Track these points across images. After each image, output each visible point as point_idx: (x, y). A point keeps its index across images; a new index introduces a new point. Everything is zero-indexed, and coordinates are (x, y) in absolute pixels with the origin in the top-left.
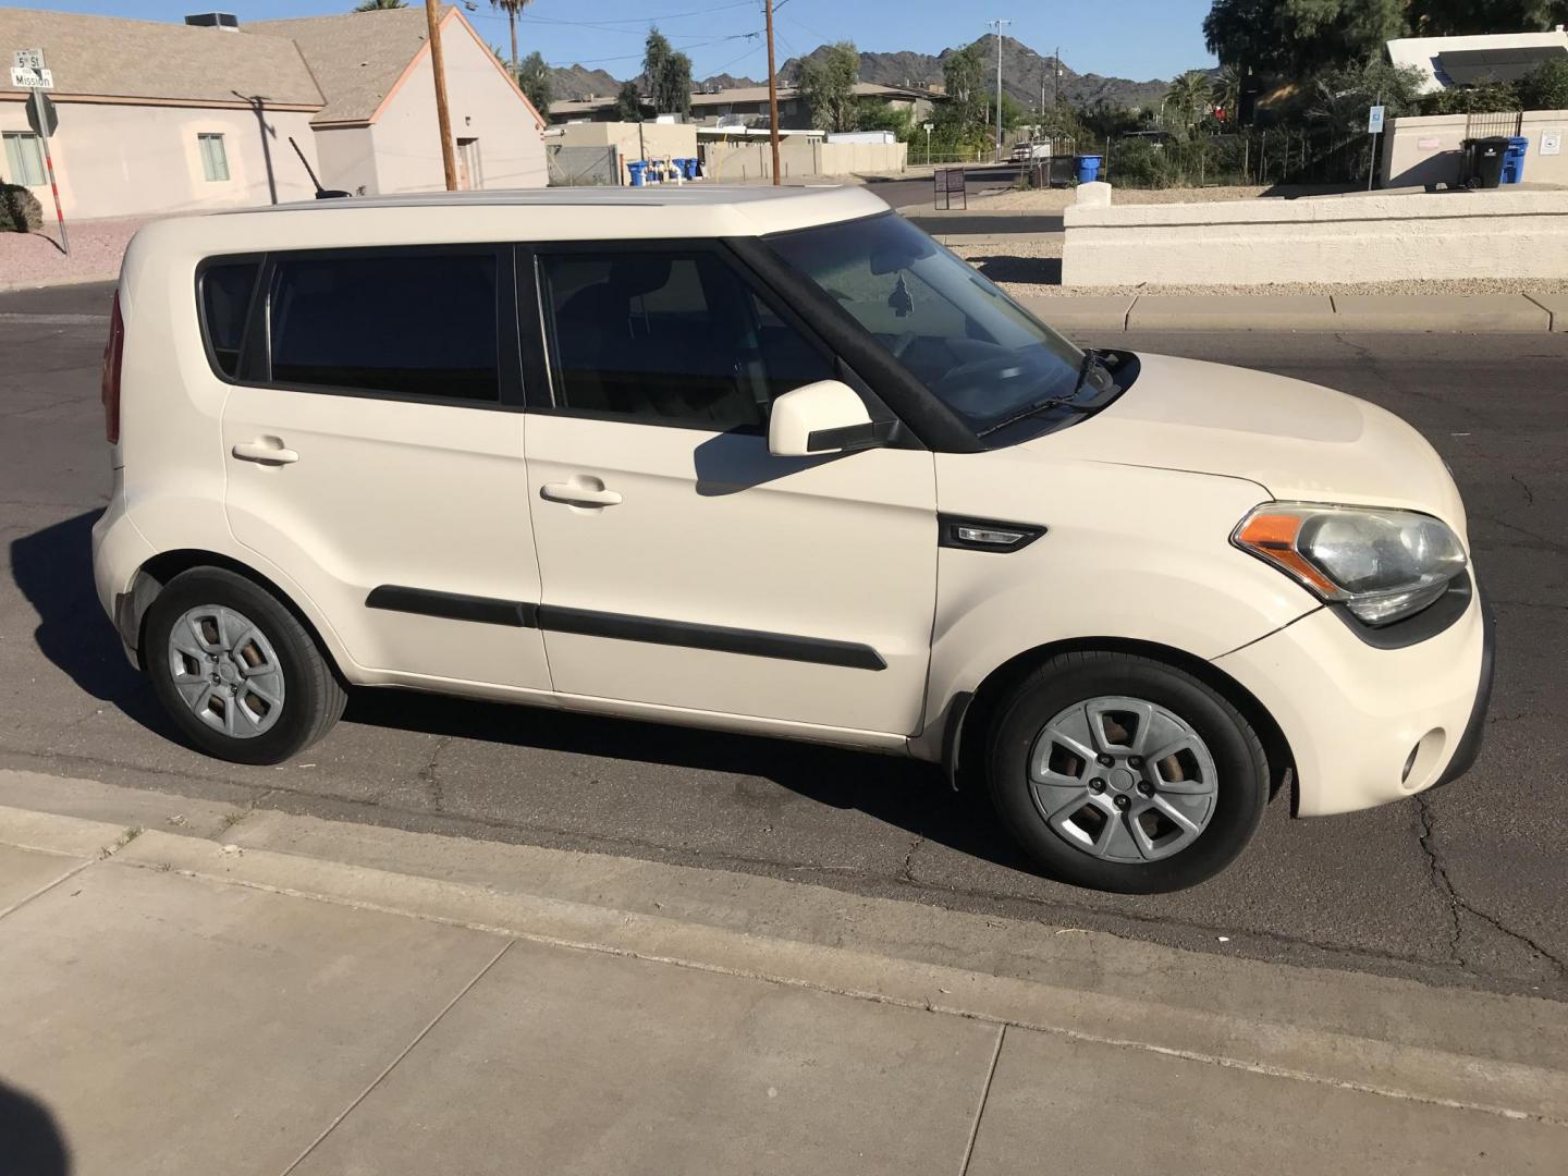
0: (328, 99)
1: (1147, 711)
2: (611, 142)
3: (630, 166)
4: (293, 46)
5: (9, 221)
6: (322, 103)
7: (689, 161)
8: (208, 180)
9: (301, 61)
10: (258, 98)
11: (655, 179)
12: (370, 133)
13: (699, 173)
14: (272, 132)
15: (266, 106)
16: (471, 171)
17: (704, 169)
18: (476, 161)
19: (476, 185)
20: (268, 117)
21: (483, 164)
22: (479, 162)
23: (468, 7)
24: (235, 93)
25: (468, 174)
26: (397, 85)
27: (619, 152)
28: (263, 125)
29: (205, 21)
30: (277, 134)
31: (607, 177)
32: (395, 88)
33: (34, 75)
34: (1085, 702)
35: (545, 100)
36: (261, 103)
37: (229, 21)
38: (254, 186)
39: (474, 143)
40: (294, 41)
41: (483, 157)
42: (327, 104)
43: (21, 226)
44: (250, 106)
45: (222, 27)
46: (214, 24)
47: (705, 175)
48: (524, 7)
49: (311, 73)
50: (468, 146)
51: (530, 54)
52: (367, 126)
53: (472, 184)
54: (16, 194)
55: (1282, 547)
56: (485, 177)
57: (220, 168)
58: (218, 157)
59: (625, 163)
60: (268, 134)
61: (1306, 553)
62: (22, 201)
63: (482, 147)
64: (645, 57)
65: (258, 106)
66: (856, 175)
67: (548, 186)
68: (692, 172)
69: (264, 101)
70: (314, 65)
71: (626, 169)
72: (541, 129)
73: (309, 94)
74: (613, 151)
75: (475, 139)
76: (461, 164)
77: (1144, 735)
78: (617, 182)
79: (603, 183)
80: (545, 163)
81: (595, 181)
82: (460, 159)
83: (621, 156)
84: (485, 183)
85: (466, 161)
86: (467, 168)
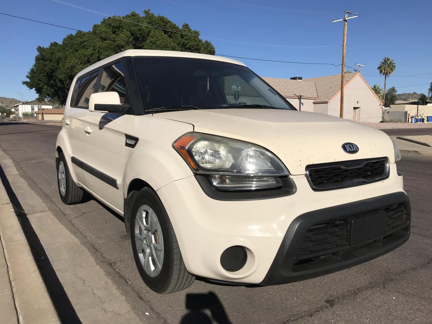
0: (319, 96)
1: (150, 211)
2: (406, 110)
4: (314, 84)
6: (317, 97)
9: (315, 87)
10: (300, 96)
11: (420, 122)
12: (328, 105)
14: (302, 104)
15: (302, 98)
16: (357, 117)
18: (359, 114)
19: (358, 120)
20: (302, 101)
21: (361, 115)
22: (360, 114)
23: (355, 71)
24: (295, 95)
25: (356, 117)
26: (338, 93)
27: (408, 113)
28: (300, 102)
29: (295, 78)
30: (304, 105)
31: (403, 120)
32: (337, 94)
33: (236, 87)
34: (142, 205)
35: (394, 100)
36: (301, 97)
37: (300, 78)
39: (359, 109)
40: (315, 83)
41: (361, 113)
42: (318, 97)
44: (298, 98)
45: (298, 80)
46: (296, 79)
48: (390, 74)
49: (317, 90)
50: (357, 109)
51: (391, 87)
52: (327, 103)
53: (357, 120)
55: (184, 148)
56: (360, 118)
59: (410, 116)
60: (301, 104)
61: (190, 152)
63: (361, 110)
64: (430, 87)
65: (300, 98)
67: (381, 122)
69: (302, 96)
70: (318, 88)
71: (410, 118)
72: (381, 106)
73: (315, 95)
74: (406, 113)
75: (359, 108)
76: (354, 114)
77: (150, 220)
78: (406, 122)
79: (401, 122)
80: (381, 115)
81: (398, 121)
82: (354, 113)
83: (409, 114)
84: (360, 120)
85: (356, 113)
86: (356, 115)
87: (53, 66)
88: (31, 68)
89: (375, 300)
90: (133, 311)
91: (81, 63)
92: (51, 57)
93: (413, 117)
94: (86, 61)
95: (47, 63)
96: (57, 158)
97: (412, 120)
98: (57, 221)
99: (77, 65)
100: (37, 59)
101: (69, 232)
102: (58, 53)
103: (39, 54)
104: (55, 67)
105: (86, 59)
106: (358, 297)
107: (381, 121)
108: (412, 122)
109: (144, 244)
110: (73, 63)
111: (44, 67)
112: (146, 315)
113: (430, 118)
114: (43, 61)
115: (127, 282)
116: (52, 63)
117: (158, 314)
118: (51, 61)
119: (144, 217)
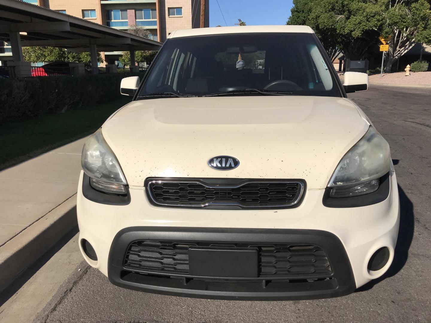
87: (305, 17)
88: (287, 21)
91: (326, 12)
92: (304, 8)
94: (330, 8)
95: (300, 15)
99: (322, 15)
100: (293, 11)
102: (311, 3)
103: (294, 6)
104: (306, 18)
105: (330, 7)
110: (317, 13)
111: (297, 19)
114: (297, 13)
116: (304, 14)
118: (303, 12)
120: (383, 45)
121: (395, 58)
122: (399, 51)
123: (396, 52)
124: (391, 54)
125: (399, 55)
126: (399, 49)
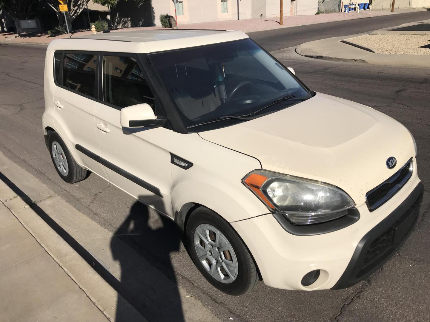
1: (218, 233)
3: (345, 6)
5: (168, 25)
7: (365, 4)
8: (222, 13)
11: (353, 10)
13: (368, 7)
17: (370, 6)
19: (295, 13)
21: (298, 7)
22: (297, 6)
25: (293, 10)
31: (337, 9)
34: (204, 224)
38: (234, 14)
41: (298, 5)
43: (171, 26)
47: (370, 8)
50: (294, 1)
54: (171, 18)
55: (257, 187)
56: (298, 11)
57: (226, 10)
58: (225, 7)
59: (343, 5)
60: (239, 0)
61: (265, 192)
62: (171, 19)
66: (424, 8)
68: (366, 7)
71: (343, 7)
74: (340, 1)
76: (291, 7)
77: (218, 240)
78: (340, 11)
79: (335, 12)
80: (317, 6)
81: (333, 11)
82: (291, 5)
83: (343, 3)
84: (297, 13)
85: (293, 6)
86: (293, 8)
89: (398, 271)
90: (216, 317)
93: (347, 6)
96: (45, 136)
97: (345, 10)
98: (74, 209)
101: (97, 224)
106: (385, 270)
107: (317, 12)
108: (345, 11)
109: (209, 255)
112: (230, 320)
113: (362, 6)
115: (193, 284)
117: (238, 316)
119: (208, 235)
120: (61, 5)
121: (73, 18)
122: (74, 10)
123: (71, 11)
124: (68, 13)
125: (76, 14)
126: (73, 8)
